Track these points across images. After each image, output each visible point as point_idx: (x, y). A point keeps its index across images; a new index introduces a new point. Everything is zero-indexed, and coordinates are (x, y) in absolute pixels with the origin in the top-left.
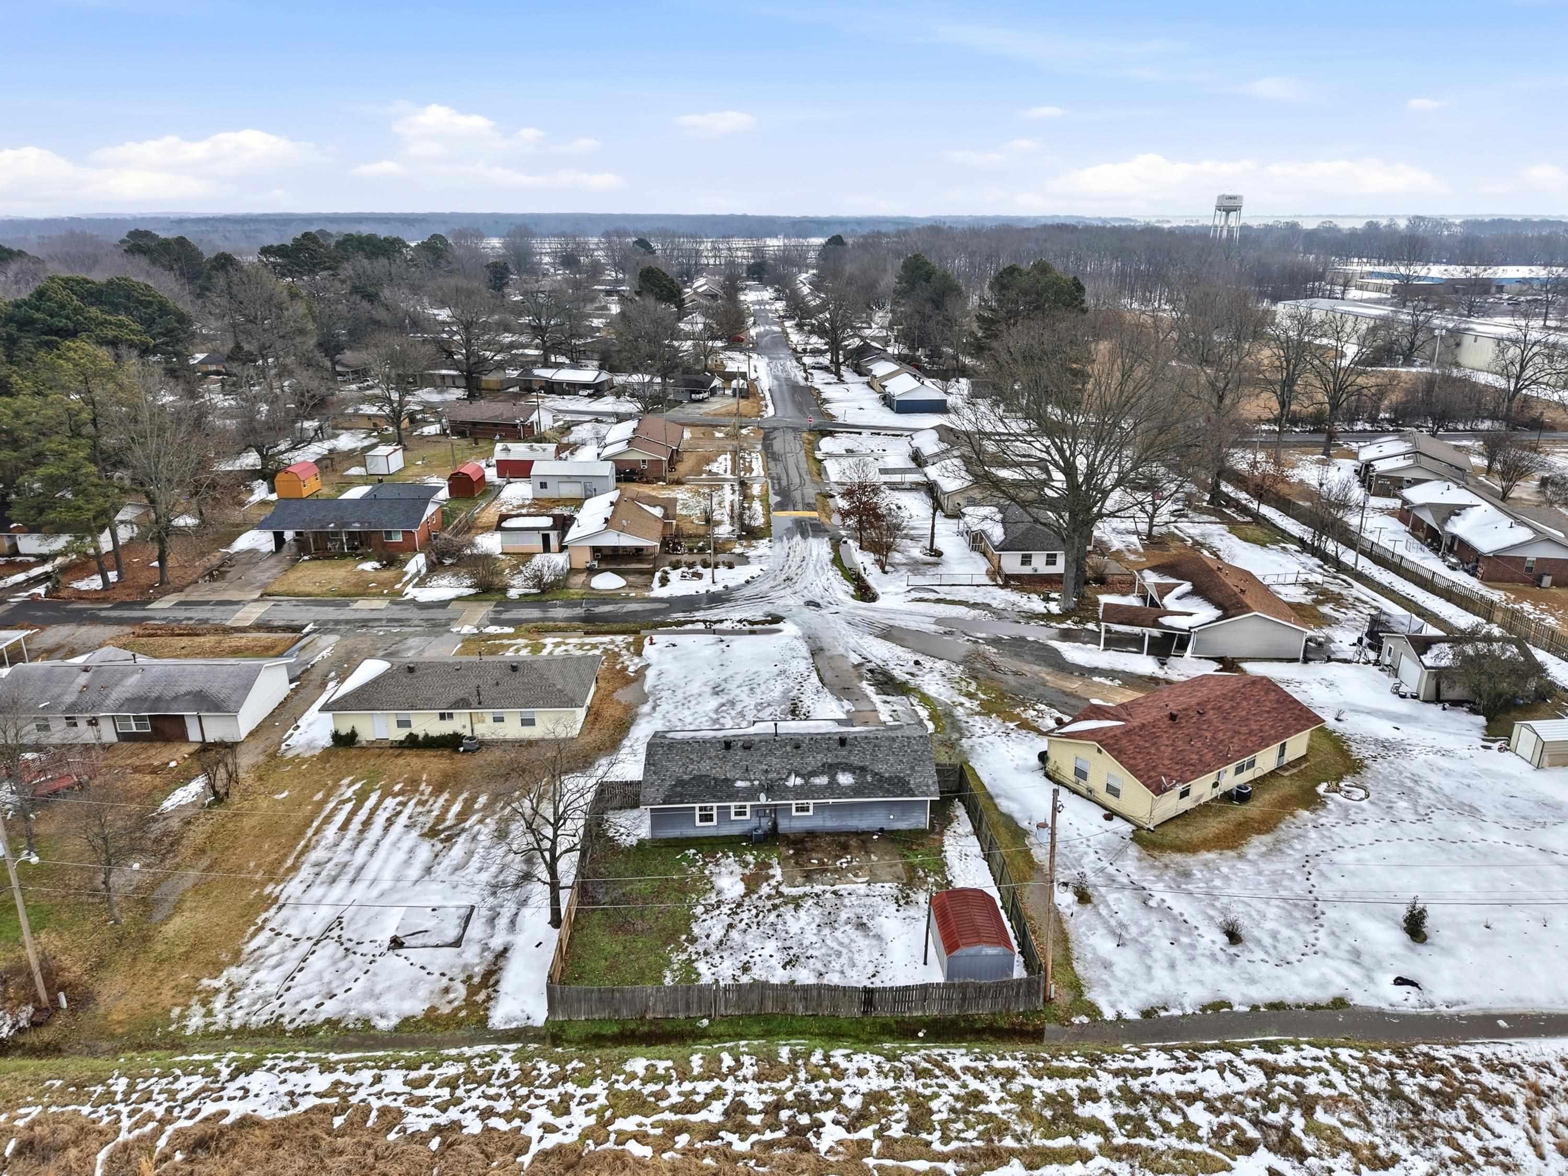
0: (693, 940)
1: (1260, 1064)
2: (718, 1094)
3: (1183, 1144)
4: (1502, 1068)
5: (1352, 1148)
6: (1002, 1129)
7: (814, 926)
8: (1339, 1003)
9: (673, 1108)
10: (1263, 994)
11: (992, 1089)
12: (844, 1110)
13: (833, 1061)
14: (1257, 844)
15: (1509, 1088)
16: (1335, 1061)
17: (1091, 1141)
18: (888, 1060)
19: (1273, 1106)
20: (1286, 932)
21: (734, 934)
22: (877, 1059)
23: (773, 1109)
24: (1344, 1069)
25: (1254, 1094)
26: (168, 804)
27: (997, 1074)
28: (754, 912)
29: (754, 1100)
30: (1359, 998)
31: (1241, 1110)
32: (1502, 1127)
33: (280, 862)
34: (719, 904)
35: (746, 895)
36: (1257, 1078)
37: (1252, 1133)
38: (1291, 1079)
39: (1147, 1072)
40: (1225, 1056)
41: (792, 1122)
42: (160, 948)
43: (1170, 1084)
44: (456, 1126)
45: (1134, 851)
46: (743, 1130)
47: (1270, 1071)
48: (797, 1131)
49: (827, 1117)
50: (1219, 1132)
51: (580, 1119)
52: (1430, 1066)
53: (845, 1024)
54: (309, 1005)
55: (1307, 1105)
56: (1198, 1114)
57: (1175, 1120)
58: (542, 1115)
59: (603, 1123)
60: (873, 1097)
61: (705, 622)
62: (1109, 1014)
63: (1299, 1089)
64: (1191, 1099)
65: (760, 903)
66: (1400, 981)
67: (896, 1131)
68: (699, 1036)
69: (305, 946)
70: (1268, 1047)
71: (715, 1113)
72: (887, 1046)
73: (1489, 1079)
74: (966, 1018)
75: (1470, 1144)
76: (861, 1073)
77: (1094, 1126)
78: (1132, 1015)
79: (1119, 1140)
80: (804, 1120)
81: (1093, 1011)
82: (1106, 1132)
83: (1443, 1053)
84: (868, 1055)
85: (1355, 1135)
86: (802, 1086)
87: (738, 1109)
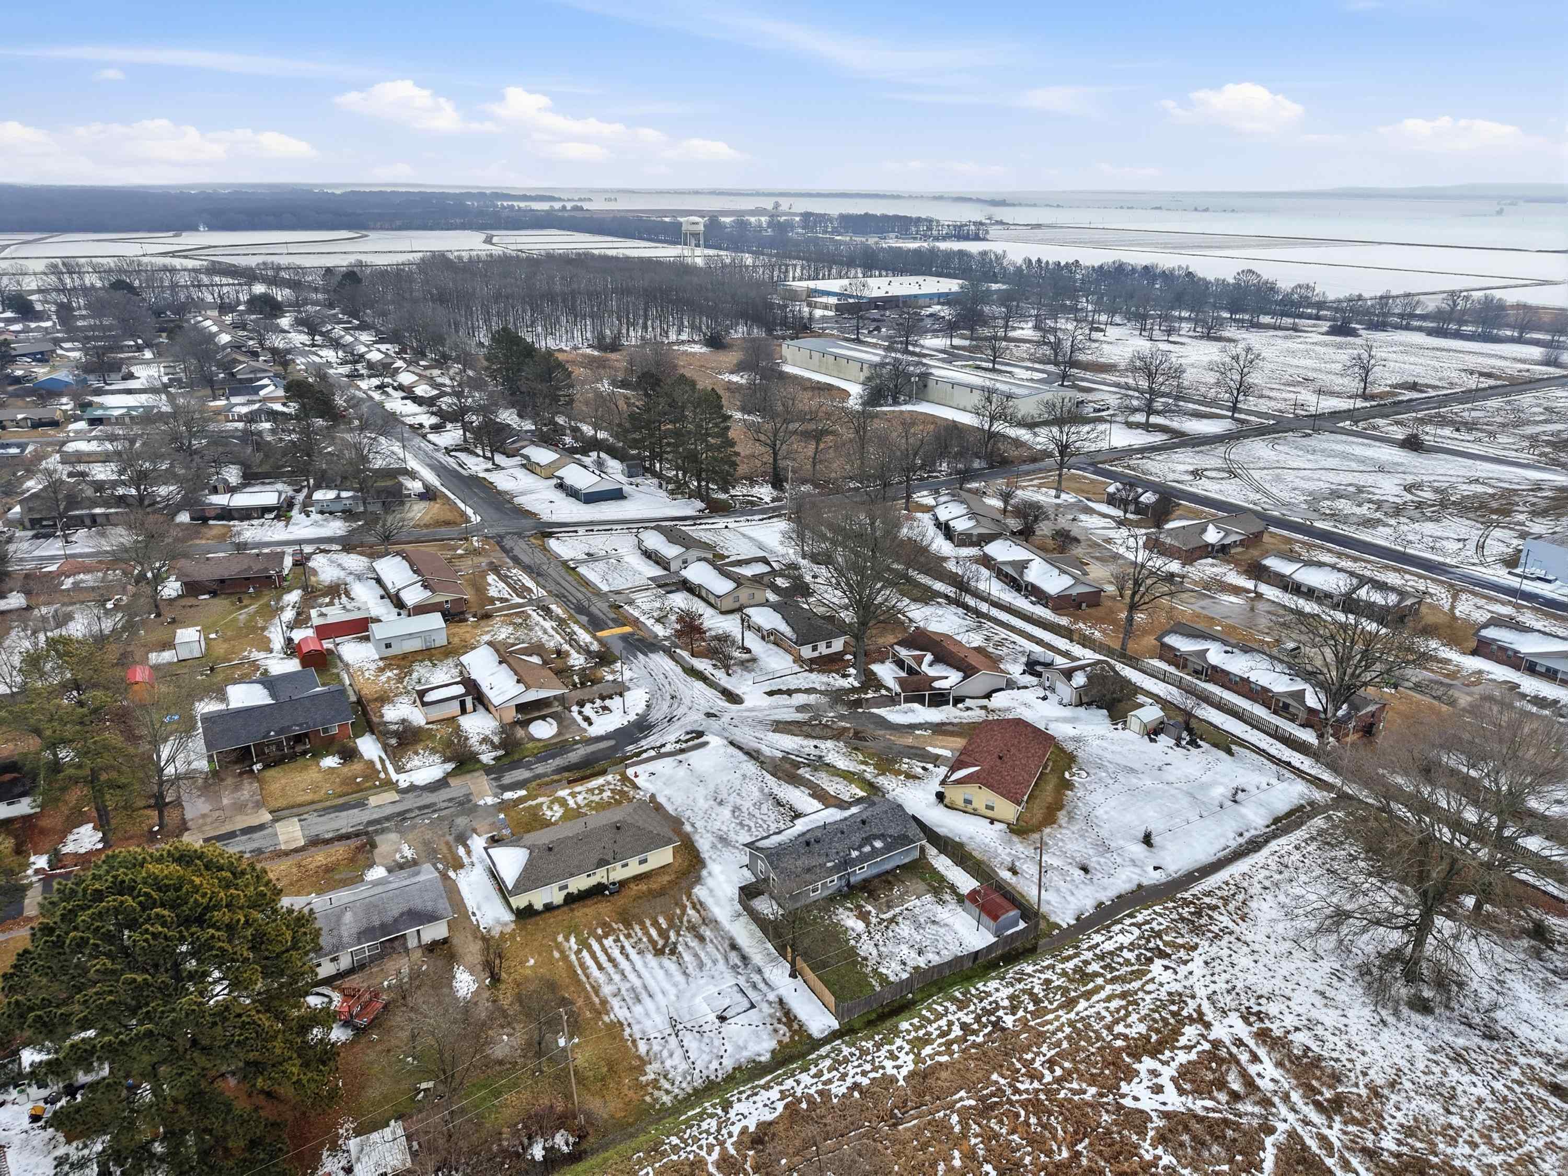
0: (866, 959)
1: (1132, 925)
2: (950, 1024)
3: (1129, 969)
4: (1209, 894)
5: (1183, 946)
6: (1066, 991)
8: (1140, 886)
9: (939, 1037)
10: (1112, 893)
11: (1049, 975)
12: (1004, 1008)
14: (1062, 816)
15: (1214, 902)
16: (1155, 912)
17: (1100, 981)
18: (1001, 980)
19: (1148, 941)
20: (1102, 860)
22: (997, 982)
23: (978, 1019)
24: (1160, 915)
25: (1139, 938)
26: (463, 994)
27: (1047, 968)
28: (880, 933)
29: (969, 1019)
30: (1145, 882)
31: (1140, 947)
32: (1221, 918)
33: (590, 1001)
36: (1137, 932)
37: (1149, 954)
38: (1147, 927)
39: (1098, 945)
40: (1119, 926)
41: (989, 1022)
43: (1109, 946)
44: (858, 1084)
45: (1015, 839)
46: (975, 1033)
47: (1139, 926)
48: (995, 1025)
49: (1000, 1013)
50: (1138, 958)
51: (906, 1058)
52: (1186, 903)
54: (715, 1066)
55: (1158, 935)
56: (1126, 954)
57: (1121, 960)
58: (888, 1063)
59: (918, 1055)
60: (1011, 998)
61: (652, 749)
62: (1065, 926)
63: (1152, 929)
64: (1121, 948)
66: (1156, 868)
67: (1031, 1007)
68: (913, 1003)
69: (672, 1039)
70: (1131, 916)
71: (957, 1032)
73: (1207, 900)
74: (1017, 951)
75: (1215, 929)
76: (997, 990)
77: (1096, 974)
78: (1073, 922)
79: (1109, 976)
80: (993, 1019)
81: (1058, 926)
82: (1102, 975)
83: (1186, 895)
85: (1180, 941)
86: (980, 1006)
87: (964, 1027)
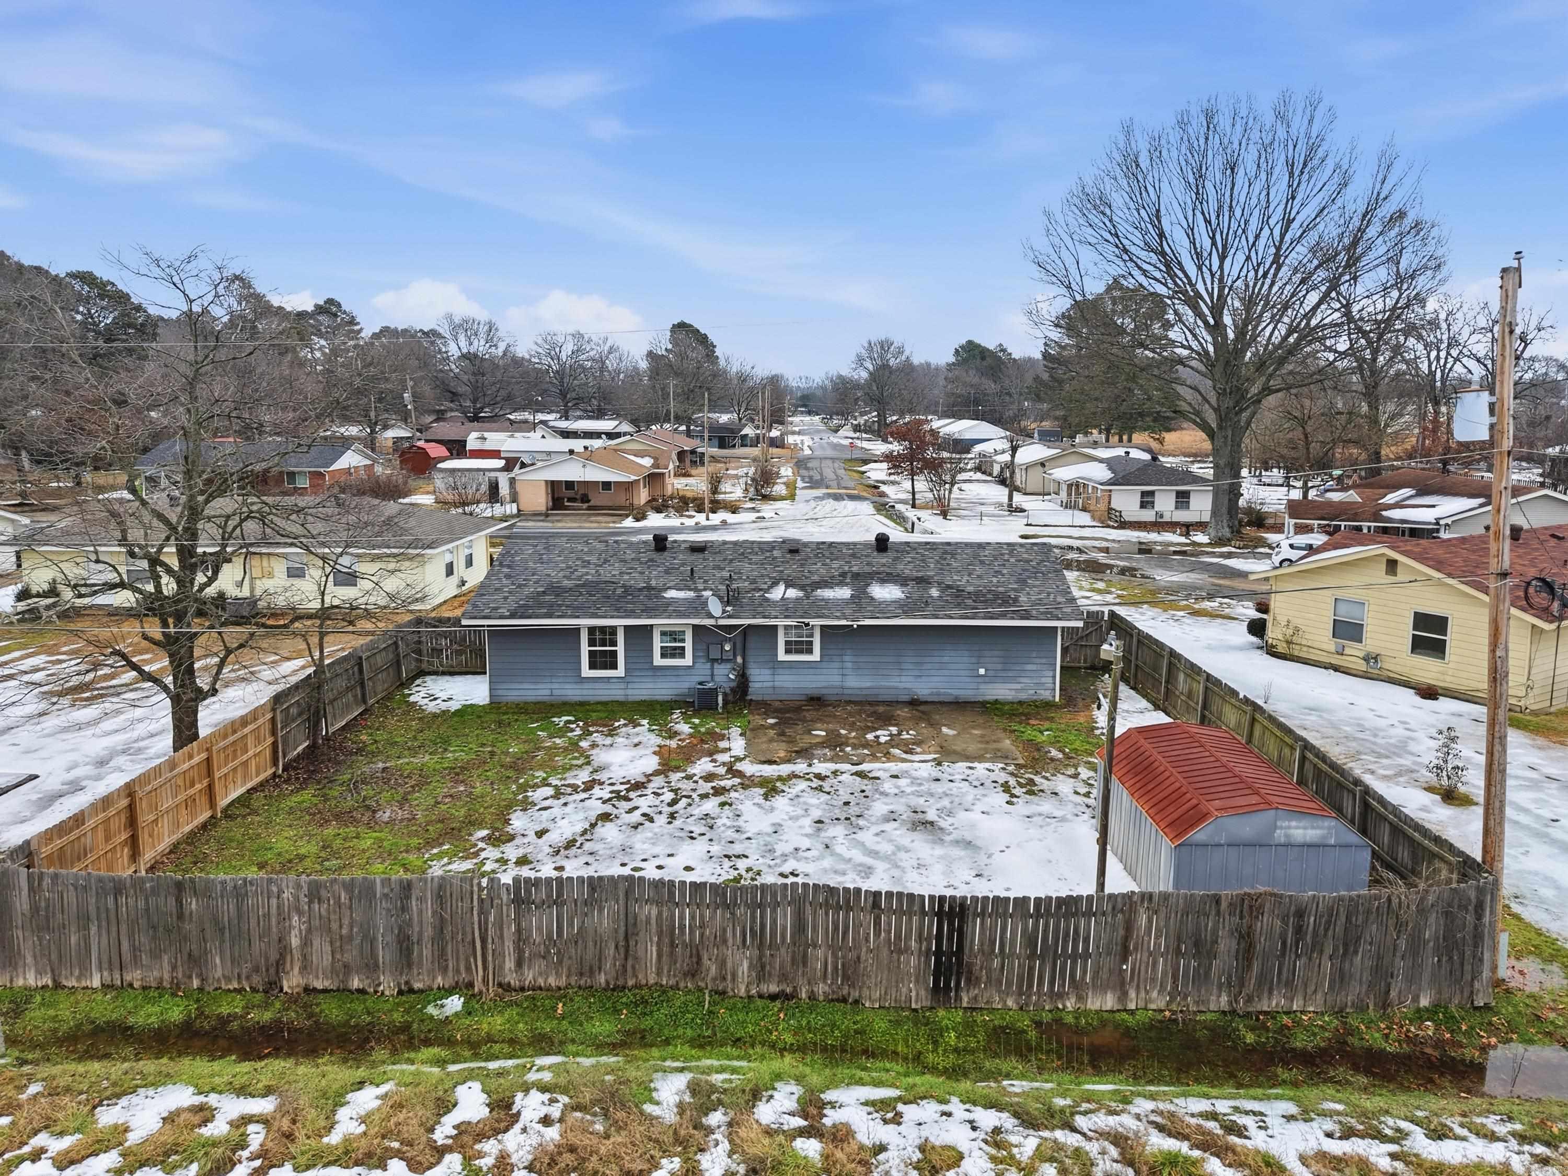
7: (807, 822)
13: (831, 1118)
18: (1028, 1121)
21: (608, 831)
22: (988, 1119)
28: (669, 796)
34: (589, 786)
35: (656, 773)
53: (881, 1024)
65: (686, 786)
72: (1018, 1086)
74: (1257, 1021)
84: (956, 1106)
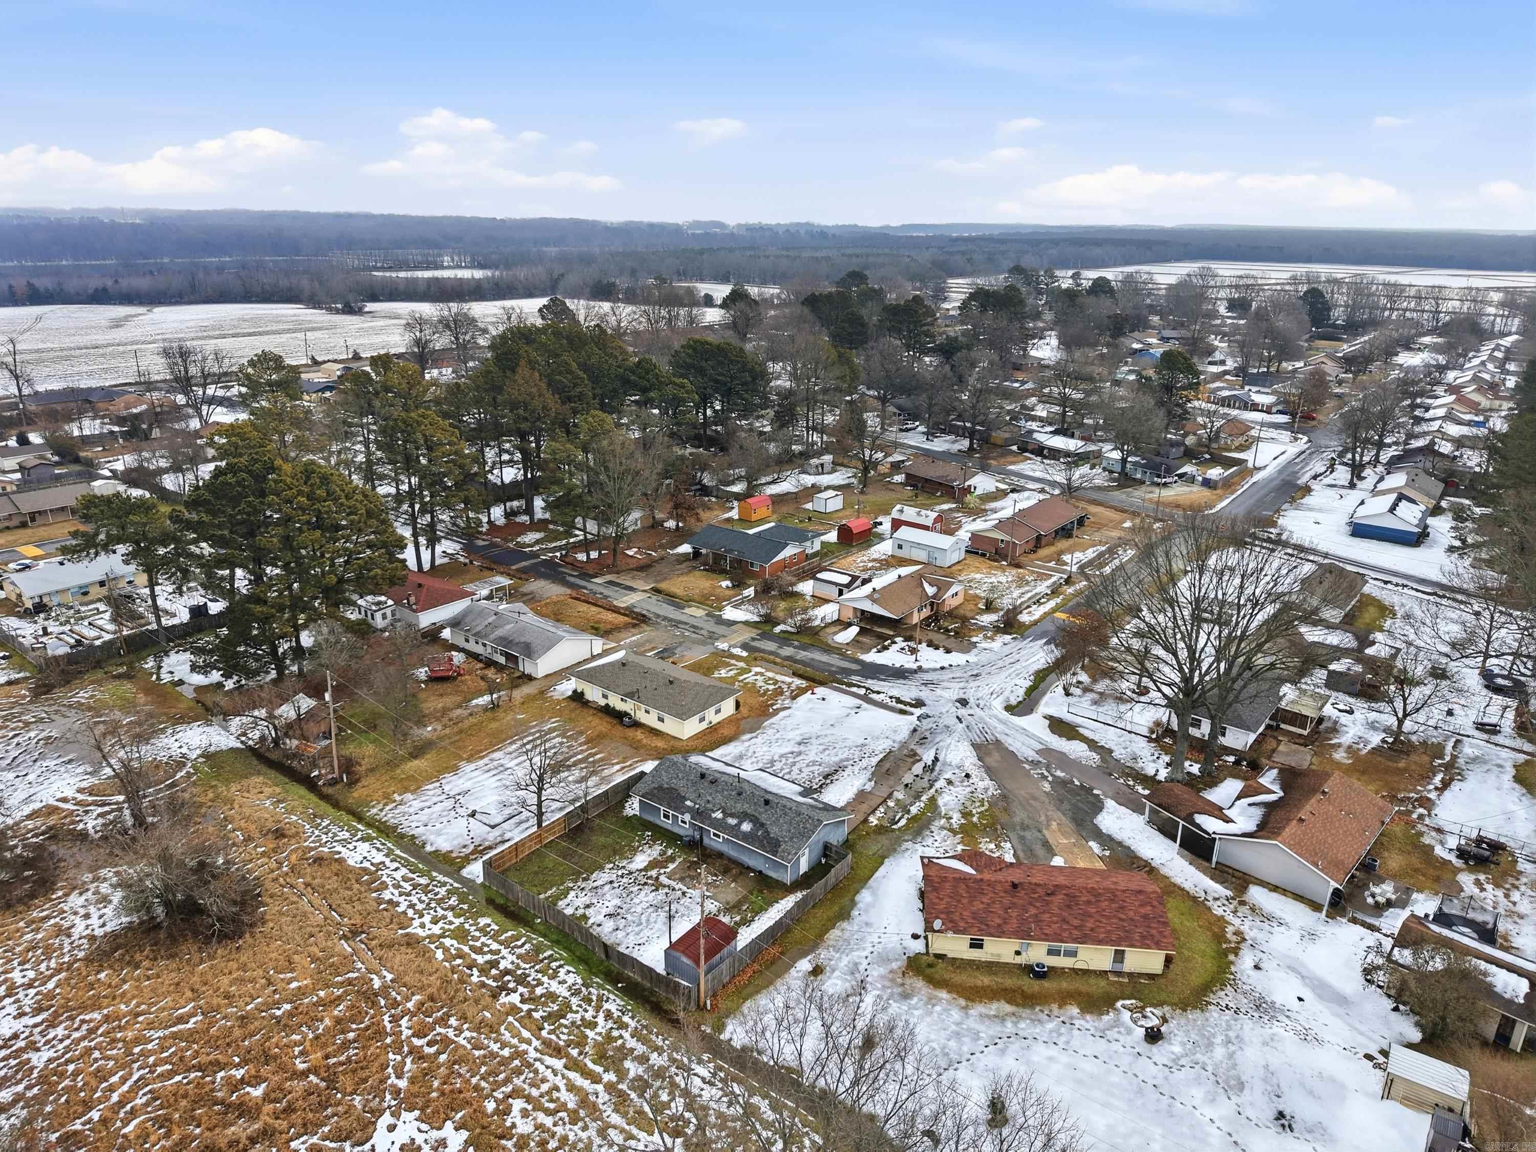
0: (585, 879)
2: (495, 952)
6: (581, 1045)
7: (649, 904)
9: (472, 948)
11: (604, 1026)
12: (532, 992)
13: (560, 969)
21: (607, 887)
23: (506, 973)
26: (474, 702)
29: (505, 964)
33: (481, 751)
34: (622, 868)
35: (641, 870)
41: (506, 983)
42: (398, 771)
44: (398, 904)
45: (898, 964)
46: (484, 973)
48: (502, 987)
49: (522, 990)
51: (436, 930)
53: (589, 957)
54: (414, 825)
58: (427, 919)
59: (442, 936)
60: (551, 995)
61: (867, 689)
62: (726, 1037)
65: (640, 878)
67: (538, 1014)
68: (528, 925)
69: (444, 796)
71: (483, 959)
72: (591, 977)
76: (562, 982)
80: (512, 985)
81: (719, 1029)
84: (577, 976)
86: (531, 971)
87: (494, 963)
